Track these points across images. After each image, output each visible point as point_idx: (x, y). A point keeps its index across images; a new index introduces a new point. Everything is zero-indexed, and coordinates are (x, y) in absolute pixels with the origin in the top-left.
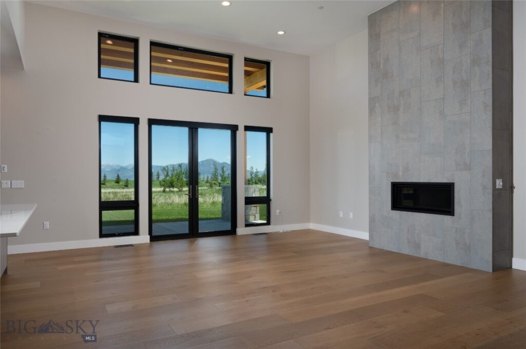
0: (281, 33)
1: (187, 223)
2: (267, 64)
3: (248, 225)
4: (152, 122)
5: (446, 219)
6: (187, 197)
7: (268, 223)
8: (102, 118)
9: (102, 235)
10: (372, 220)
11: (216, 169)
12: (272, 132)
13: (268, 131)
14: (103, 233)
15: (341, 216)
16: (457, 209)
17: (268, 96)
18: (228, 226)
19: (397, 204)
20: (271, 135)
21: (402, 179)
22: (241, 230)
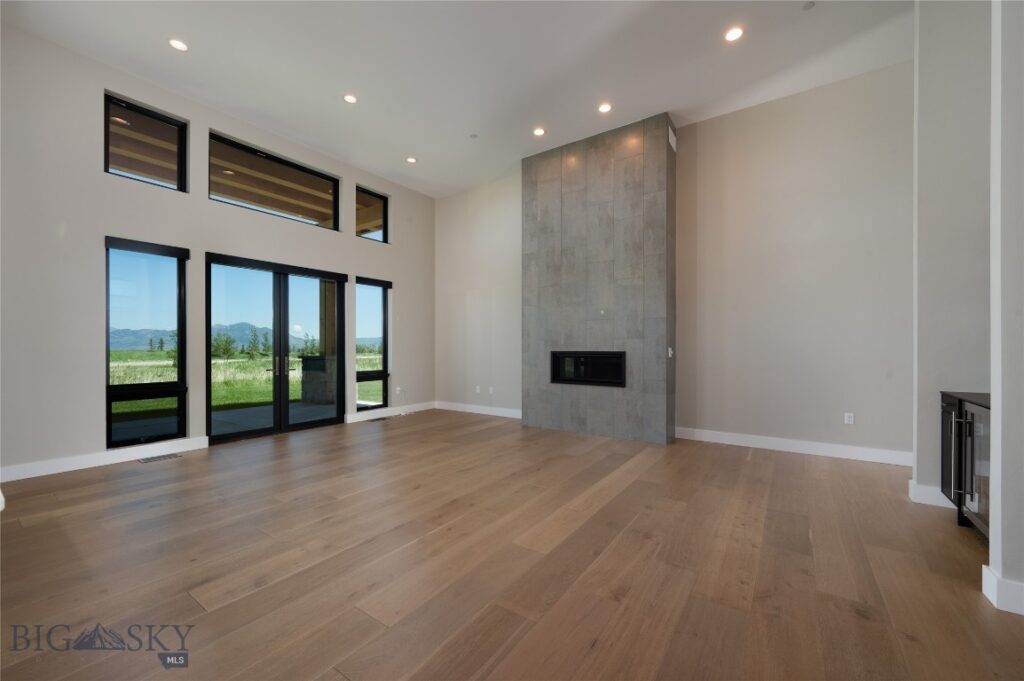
0: (412, 160)
1: (271, 408)
2: (384, 200)
3: (361, 409)
4: (212, 259)
5: (616, 391)
6: (271, 374)
7: (385, 404)
8: (112, 243)
9: (113, 443)
10: (526, 396)
11: (255, 335)
12: (391, 287)
13: (386, 286)
14: (114, 439)
15: (478, 391)
16: (629, 380)
17: (385, 240)
18: (332, 413)
19: (557, 376)
20: (390, 291)
21: (563, 347)
22: (352, 417)
